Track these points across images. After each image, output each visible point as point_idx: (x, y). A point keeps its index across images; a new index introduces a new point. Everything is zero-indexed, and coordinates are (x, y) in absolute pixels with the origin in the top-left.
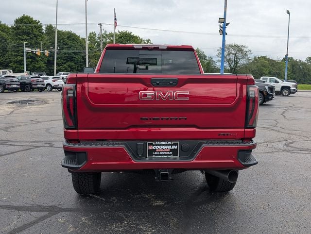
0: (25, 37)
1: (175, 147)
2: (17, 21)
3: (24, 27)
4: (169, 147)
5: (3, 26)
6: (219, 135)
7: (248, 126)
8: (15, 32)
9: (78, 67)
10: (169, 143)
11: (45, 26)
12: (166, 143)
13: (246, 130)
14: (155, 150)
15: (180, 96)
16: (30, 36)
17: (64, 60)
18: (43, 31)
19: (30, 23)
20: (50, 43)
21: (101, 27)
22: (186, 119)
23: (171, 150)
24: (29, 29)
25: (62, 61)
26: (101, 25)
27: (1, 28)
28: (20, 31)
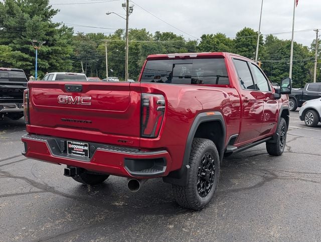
0: (244, 49)
1: (86, 148)
2: (238, 34)
3: (244, 39)
4: (82, 147)
5: (227, 40)
6: (119, 141)
7: (143, 136)
8: (236, 44)
9: (295, 77)
10: (82, 144)
11: (265, 37)
12: (79, 143)
13: (141, 139)
14: (73, 149)
15: (84, 101)
16: (249, 47)
17: (281, 70)
18: (264, 42)
19: (250, 35)
20: (269, 53)
21: (317, 34)
22: (91, 122)
23: (84, 151)
24: (249, 41)
25: (279, 71)
26: (317, 31)
27: (225, 41)
28: (241, 43)
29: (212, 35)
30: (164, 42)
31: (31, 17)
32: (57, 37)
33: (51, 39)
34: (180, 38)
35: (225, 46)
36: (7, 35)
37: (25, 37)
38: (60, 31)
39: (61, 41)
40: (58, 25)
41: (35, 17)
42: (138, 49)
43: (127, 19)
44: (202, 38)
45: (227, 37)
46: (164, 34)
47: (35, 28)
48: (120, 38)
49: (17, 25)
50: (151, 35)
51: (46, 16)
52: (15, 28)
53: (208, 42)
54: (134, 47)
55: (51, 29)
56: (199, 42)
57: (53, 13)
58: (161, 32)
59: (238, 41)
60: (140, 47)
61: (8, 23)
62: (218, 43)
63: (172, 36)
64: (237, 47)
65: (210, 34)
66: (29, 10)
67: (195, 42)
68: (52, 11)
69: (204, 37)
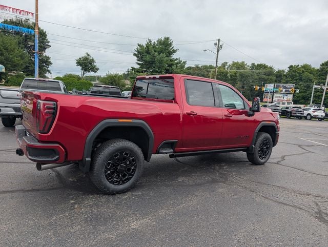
2: (323, 65)
5: (312, 70)
8: (319, 73)
27: (309, 71)
28: (324, 72)
29: (298, 66)
30: (257, 71)
31: (159, 54)
32: (174, 67)
33: (170, 69)
34: (271, 68)
35: (309, 74)
36: (145, 66)
37: (154, 68)
38: (177, 63)
39: (176, 70)
40: (177, 59)
41: (161, 54)
42: (236, 76)
43: (217, 54)
44: (289, 68)
45: (312, 67)
46: (258, 65)
47: (161, 62)
48: (224, 69)
49: (151, 60)
50: (248, 66)
51: (169, 54)
52: (149, 62)
53: (294, 71)
54: (234, 75)
55: (171, 63)
56: (286, 71)
57: (174, 51)
58: (256, 64)
59: (321, 70)
60: (238, 75)
61: (145, 59)
62: (303, 72)
63: (265, 67)
64: (320, 75)
65: (297, 65)
66: (159, 50)
67: (284, 71)
68: (173, 50)
69: (291, 67)
